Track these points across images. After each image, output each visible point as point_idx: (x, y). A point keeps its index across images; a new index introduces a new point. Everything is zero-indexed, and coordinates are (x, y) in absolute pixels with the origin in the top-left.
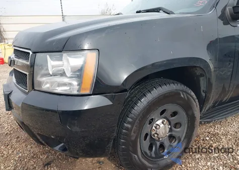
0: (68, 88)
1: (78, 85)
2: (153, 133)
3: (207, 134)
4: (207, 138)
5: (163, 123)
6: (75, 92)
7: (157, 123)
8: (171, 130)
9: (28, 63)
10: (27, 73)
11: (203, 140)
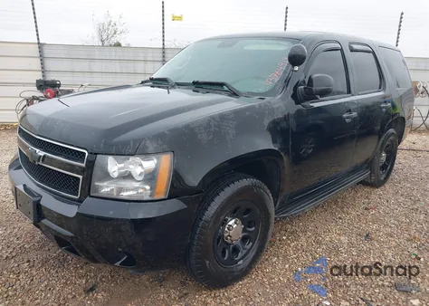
0: (135, 193)
1: (151, 189)
2: (226, 235)
3: (284, 232)
4: (284, 238)
5: (235, 223)
6: (147, 198)
7: (230, 223)
8: (244, 230)
9: (84, 165)
10: (81, 177)
11: (280, 240)
